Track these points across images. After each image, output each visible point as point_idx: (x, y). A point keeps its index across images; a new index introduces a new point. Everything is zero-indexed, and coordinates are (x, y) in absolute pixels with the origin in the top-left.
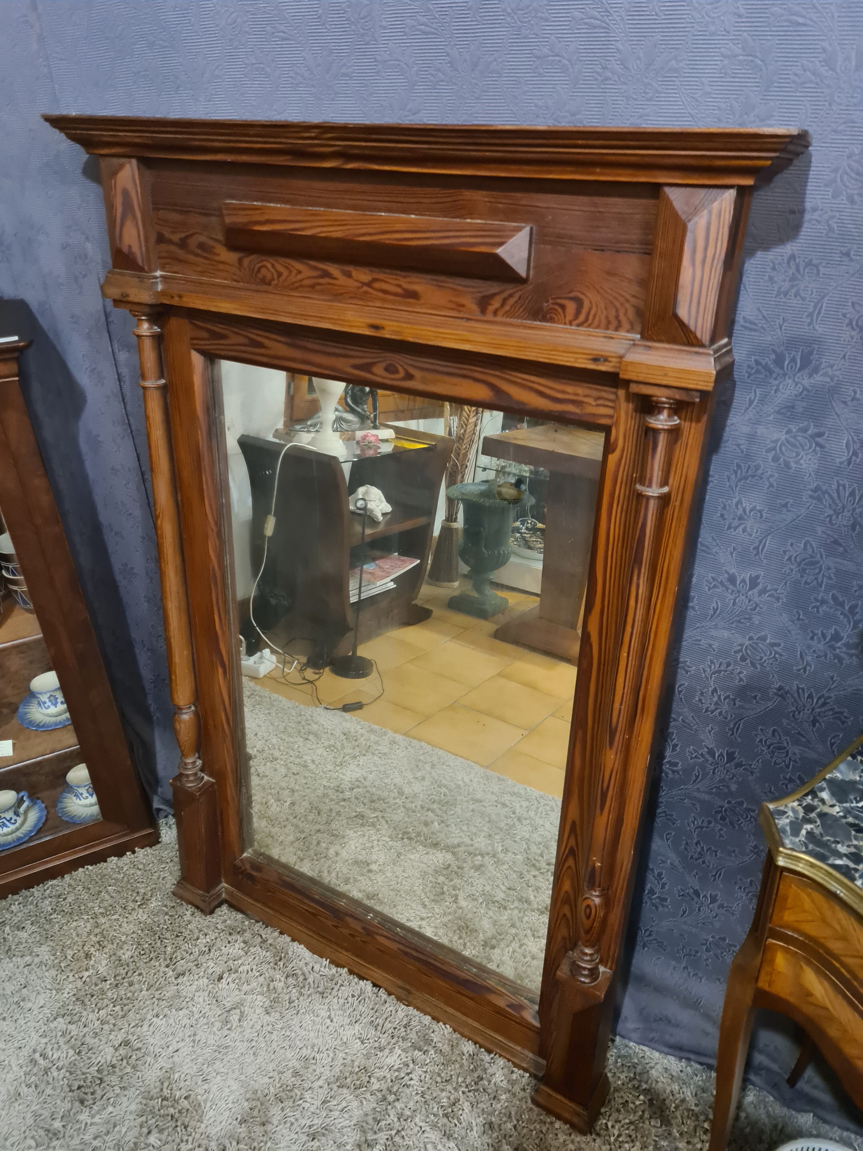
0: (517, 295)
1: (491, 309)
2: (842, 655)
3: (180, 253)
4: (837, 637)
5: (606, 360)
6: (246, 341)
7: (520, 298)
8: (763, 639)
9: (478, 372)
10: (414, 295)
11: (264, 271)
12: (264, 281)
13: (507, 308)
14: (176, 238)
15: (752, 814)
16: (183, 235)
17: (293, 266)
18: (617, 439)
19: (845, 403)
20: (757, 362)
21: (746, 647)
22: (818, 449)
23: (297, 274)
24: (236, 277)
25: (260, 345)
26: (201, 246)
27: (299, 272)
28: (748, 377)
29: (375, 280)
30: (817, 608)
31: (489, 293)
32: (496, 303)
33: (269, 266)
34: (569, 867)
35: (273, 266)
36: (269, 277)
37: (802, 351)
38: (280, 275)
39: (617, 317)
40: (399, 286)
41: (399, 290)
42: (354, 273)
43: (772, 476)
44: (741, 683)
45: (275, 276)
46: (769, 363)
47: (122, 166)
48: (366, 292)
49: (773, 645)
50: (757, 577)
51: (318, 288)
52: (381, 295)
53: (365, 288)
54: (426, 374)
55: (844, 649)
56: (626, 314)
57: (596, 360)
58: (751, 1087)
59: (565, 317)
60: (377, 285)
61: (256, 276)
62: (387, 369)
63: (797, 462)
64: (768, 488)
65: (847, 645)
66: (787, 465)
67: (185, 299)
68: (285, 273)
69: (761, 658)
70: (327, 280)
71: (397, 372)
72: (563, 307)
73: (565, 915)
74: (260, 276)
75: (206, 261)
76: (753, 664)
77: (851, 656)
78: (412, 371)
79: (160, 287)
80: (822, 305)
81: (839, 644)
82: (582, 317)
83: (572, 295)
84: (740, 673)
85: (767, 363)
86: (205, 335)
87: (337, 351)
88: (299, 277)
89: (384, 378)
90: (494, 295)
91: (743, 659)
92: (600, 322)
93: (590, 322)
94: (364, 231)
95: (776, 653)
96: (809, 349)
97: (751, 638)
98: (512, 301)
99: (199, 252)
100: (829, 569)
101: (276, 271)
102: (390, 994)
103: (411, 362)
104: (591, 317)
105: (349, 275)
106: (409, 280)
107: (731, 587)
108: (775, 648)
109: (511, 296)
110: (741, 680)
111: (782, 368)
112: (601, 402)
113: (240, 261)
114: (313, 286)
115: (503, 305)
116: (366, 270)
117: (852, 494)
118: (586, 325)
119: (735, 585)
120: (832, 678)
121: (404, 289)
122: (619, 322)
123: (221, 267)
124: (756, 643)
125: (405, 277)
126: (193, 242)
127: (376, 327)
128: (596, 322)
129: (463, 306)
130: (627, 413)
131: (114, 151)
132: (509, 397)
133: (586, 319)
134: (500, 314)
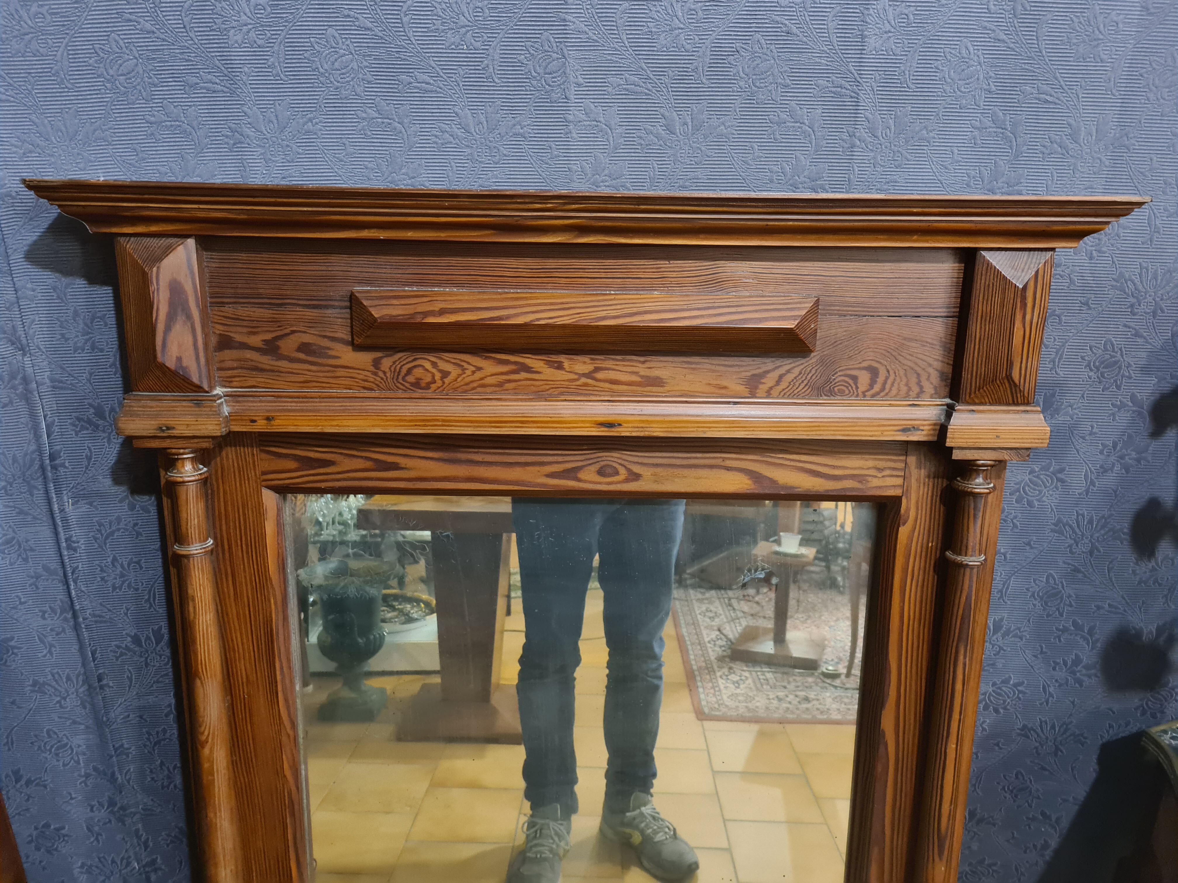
0: (796, 371)
1: (763, 388)
2: (1082, 677)
3: (265, 361)
4: (1077, 661)
5: (915, 428)
6: (369, 464)
7: (800, 373)
8: (1006, 682)
9: (733, 459)
10: (657, 382)
11: (418, 372)
12: (417, 384)
13: (784, 385)
14: (256, 340)
15: (995, 868)
16: (269, 336)
17: (468, 363)
18: (908, 509)
19: (1083, 438)
21: (990, 694)
22: (1059, 484)
23: (474, 372)
24: (367, 384)
25: (395, 467)
26: (304, 348)
27: (479, 369)
29: (597, 370)
30: (1059, 637)
31: (758, 371)
32: (770, 381)
33: (428, 365)
35: (434, 365)
36: (428, 379)
37: (1045, 394)
38: (445, 374)
39: (919, 383)
40: (636, 373)
41: (634, 378)
42: (566, 365)
43: (1015, 517)
44: (984, 733)
45: (438, 376)
47: (168, 251)
48: (586, 385)
49: (1016, 685)
50: (1002, 620)
51: (507, 386)
52: (607, 385)
53: (583, 380)
54: (659, 470)
55: (1084, 671)
56: (928, 379)
57: (905, 430)
59: (857, 388)
60: (600, 375)
61: (403, 379)
62: (601, 472)
63: (1039, 501)
64: (1012, 530)
65: (1087, 667)
66: (1030, 504)
67: (277, 422)
68: (455, 372)
69: (1004, 701)
70: (523, 375)
71: (617, 473)
72: (855, 378)
74: (411, 379)
75: (314, 368)
76: (996, 711)
77: (1089, 677)
78: (636, 469)
79: (226, 410)
81: (1079, 668)
82: (877, 388)
83: (865, 364)
84: (984, 722)
86: (293, 465)
87: (523, 459)
88: (478, 375)
89: (600, 483)
90: (768, 372)
91: (986, 708)
92: (899, 391)
93: (887, 391)
95: (1020, 692)
96: (1051, 392)
97: (994, 684)
98: (790, 377)
99: (302, 356)
100: (1069, 596)
101: (441, 371)
103: (636, 459)
104: (888, 386)
105: (560, 366)
106: (647, 365)
108: (1020, 688)
109: (788, 371)
110: (984, 729)
112: (888, 472)
113: (376, 363)
114: (500, 385)
115: (778, 383)
116: (586, 359)
117: (1091, 522)
118: (882, 394)
120: (1073, 703)
121: (642, 377)
122: (921, 387)
123: (341, 372)
124: (1000, 688)
125: (644, 362)
126: (288, 346)
127: (610, 425)
128: (894, 391)
129: (725, 388)
130: (918, 480)
131: (154, 228)
132: (773, 482)
133: (883, 389)
134: (775, 392)
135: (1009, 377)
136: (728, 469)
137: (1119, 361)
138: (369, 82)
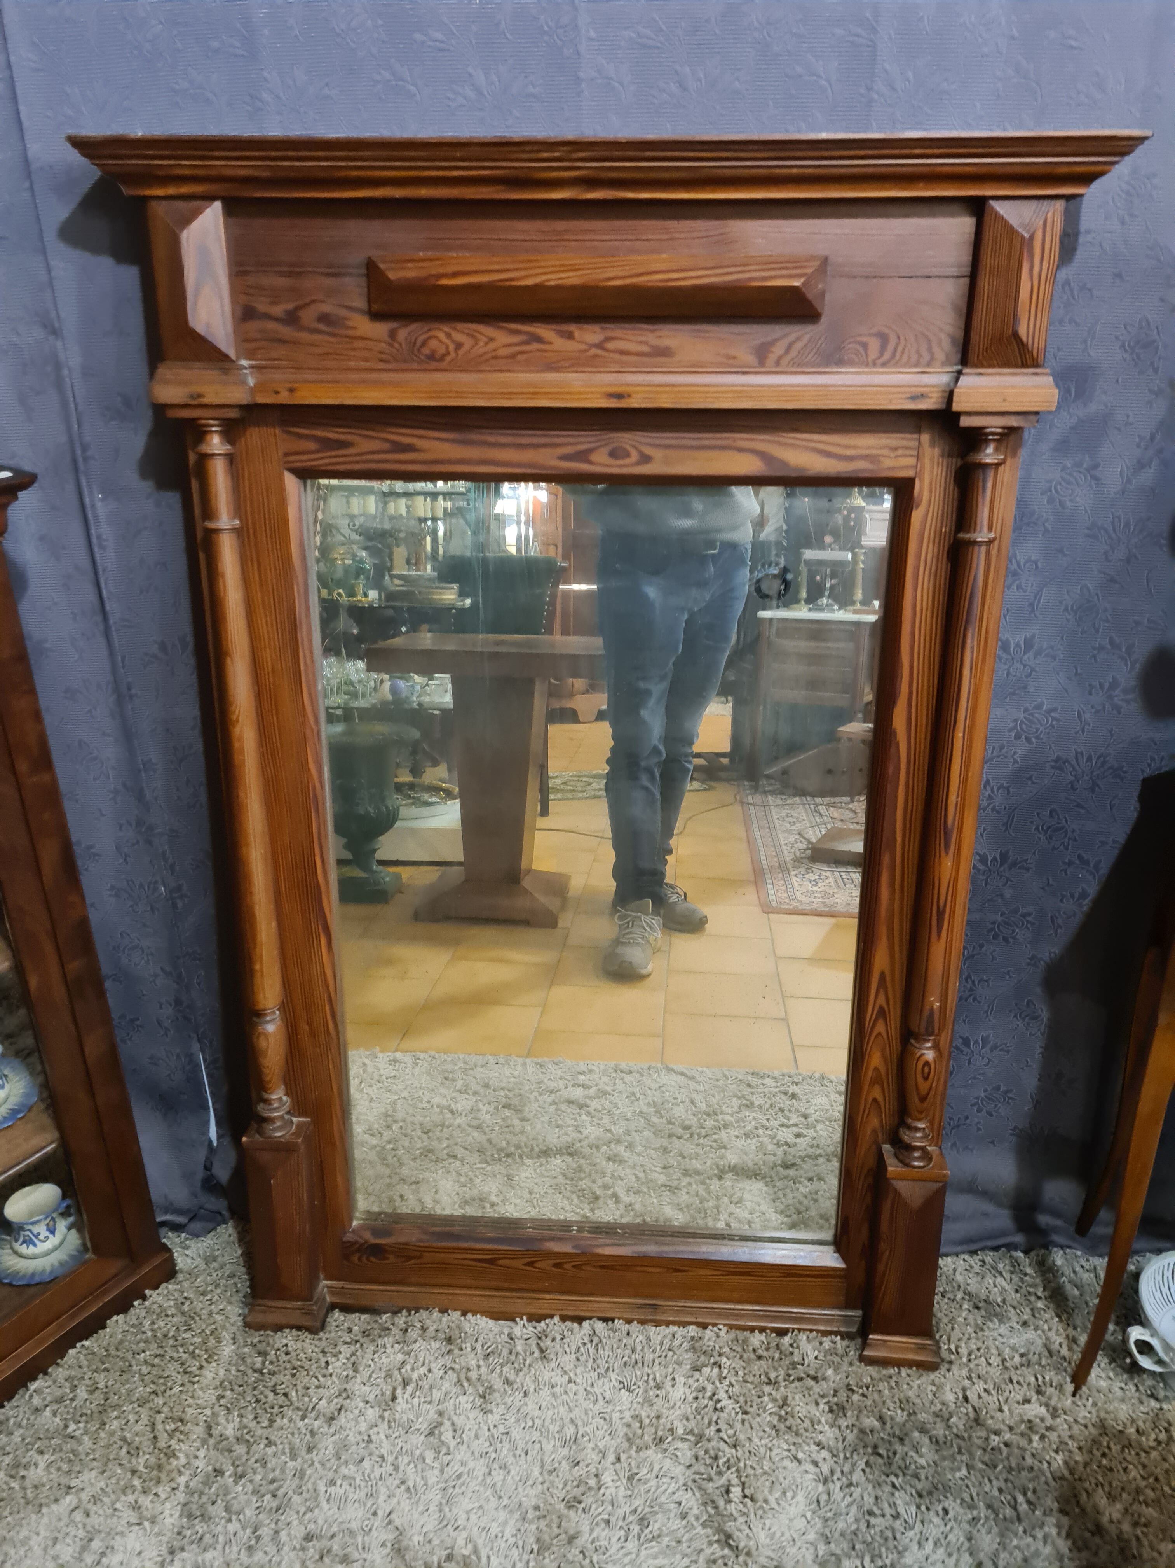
0: (806, 338)
1: (772, 358)
2: (1120, 703)
3: (286, 331)
4: (1114, 685)
5: (923, 396)
6: (387, 446)
7: (809, 341)
8: (1039, 707)
9: (743, 439)
10: (665, 352)
11: (433, 343)
12: (432, 357)
13: (793, 353)
14: (278, 310)
15: (1029, 919)
16: (290, 306)
17: (481, 333)
18: (921, 491)
19: (1119, 429)
21: (1022, 722)
22: (1093, 483)
23: (486, 344)
24: (384, 356)
25: (410, 448)
26: (324, 318)
27: (492, 339)
29: (608, 339)
30: (1095, 657)
31: (769, 339)
32: (778, 350)
33: (442, 336)
34: (879, 1034)
35: (448, 335)
36: (442, 350)
38: (459, 346)
39: (930, 349)
40: (645, 343)
41: (644, 348)
42: (577, 334)
43: (1047, 520)
44: (1016, 765)
45: (452, 347)
47: (195, 214)
48: (596, 356)
49: (1049, 711)
50: (1033, 636)
51: (519, 357)
52: (617, 356)
53: (594, 351)
54: (669, 452)
55: (1122, 697)
56: (939, 345)
57: (914, 398)
58: (1055, 1249)
59: (867, 355)
60: (610, 345)
61: (419, 350)
62: (613, 454)
63: (1071, 501)
64: (1043, 534)
65: (1125, 691)
66: (1062, 504)
67: (298, 394)
68: (467, 342)
69: (1037, 730)
70: (535, 346)
71: (628, 455)
72: (865, 346)
73: (875, 1100)
74: (426, 351)
75: (332, 339)
76: (1028, 739)
77: (1128, 702)
78: (648, 451)
79: (251, 381)
81: (1117, 692)
82: (887, 355)
83: (875, 330)
84: (1015, 753)
86: (312, 446)
87: (536, 440)
88: (492, 346)
89: (612, 466)
90: (776, 340)
91: (1018, 737)
92: (909, 358)
93: (897, 359)
94: (611, 275)
95: (1054, 719)
97: (1026, 710)
98: (799, 345)
99: (321, 326)
100: (1105, 610)
101: (453, 341)
102: (629, 1321)
103: (648, 440)
104: (898, 354)
105: (570, 336)
106: (658, 333)
107: (1004, 655)
108: (1053, 714)
109: (798, 339)
110: (1016, 762)
112: (900, 452)
113: (392, 334)
114: (513, 356)
115: (787, 351)
116: (596, 327)
117: (1127, 525)
118: (894, 361)
119: (1009, 653)
120: (1111, 732)
121: (652, 347)
122: (932, 354)
123: (358, 344)
124: (1032, 715)
125: (652, 331)
126: (308, 316)
127: (620, 396)
128: (905, 359)
129: (734, 358)
130: (932, 460)
131: (185, 189)
132: (784, 464)
133: (893, 355)
134: (784, 362)
135: (1016, 335)
136: (740, 450)
137: (1155, 341)
138: (383, 42)
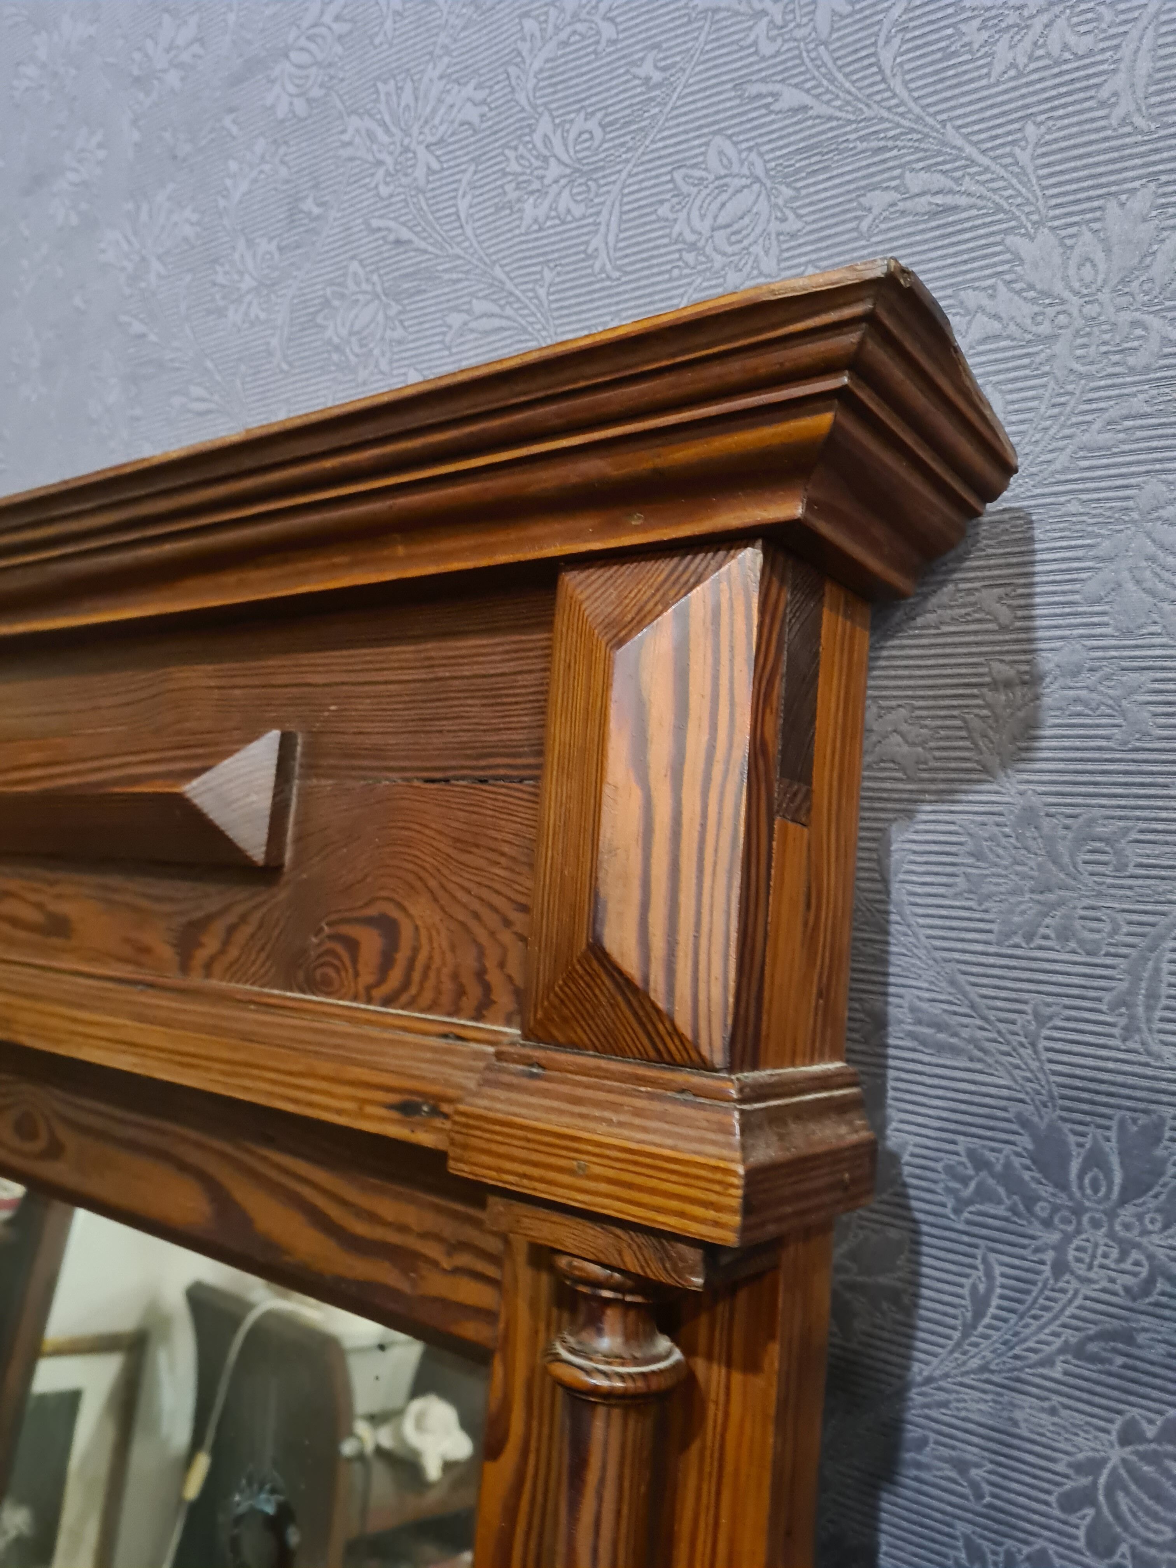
0: (255, 918)
5: (431, 1107)
7: (260, 926)
10: (62, 928)
13: (233, 952)
20: (980, 1163)
28: (957, 1211)
31: (198, 915)
32: (211, 944)
39: (481, 974)
40: (39, 906)
41: (39, 917)
46: (1017, 1162)
54: (89, 1143)
56: (502, 965)
57: (410, 1109)
59: (357, 975)
62: (18, 1128)
71: (35, 1136)
72: (352, 945)
78: (63, 1134)
80: (1157, 970)
82: (395, 976)
83: (372, 911)
85: (1008, 1165)
90: (210, 918)
92: (438, 991)
93: (413, 990)
96: (1143, 1120)
98: (244, 933)
104: (416, 976)
106: (58, 889)
109: (244, 919)
111: (1063, 1186)
112: (464, 1260)
115: (226, 943)
118: (404, 998)
121: (48, 913)
122: (487, 989)
125: (52, 883)
129: (149, 950)
130: (533, 1305)
132: (246, 1221)
133: (406, 984)
134: (217, 968)
135: (598, 952)
